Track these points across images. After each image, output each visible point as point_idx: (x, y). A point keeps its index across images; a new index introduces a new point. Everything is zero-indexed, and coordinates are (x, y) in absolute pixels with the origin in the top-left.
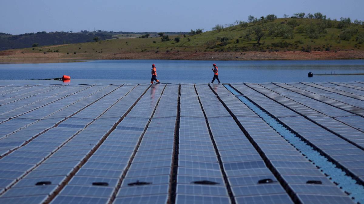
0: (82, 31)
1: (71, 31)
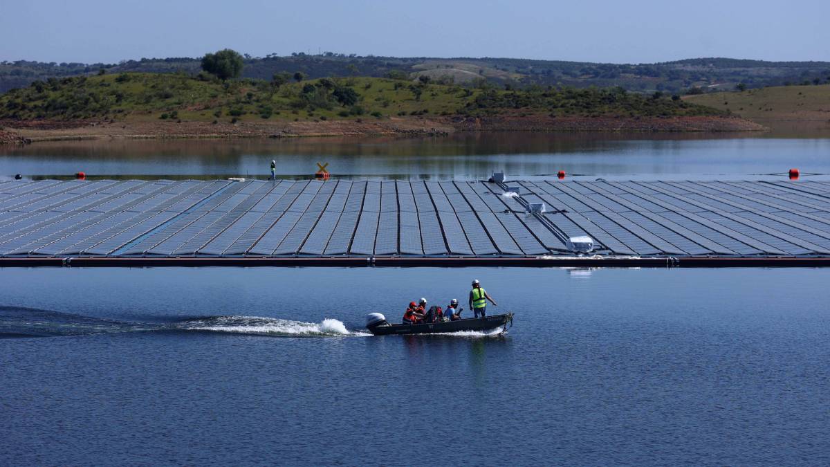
0: (294, 54)
1: (273, 54)
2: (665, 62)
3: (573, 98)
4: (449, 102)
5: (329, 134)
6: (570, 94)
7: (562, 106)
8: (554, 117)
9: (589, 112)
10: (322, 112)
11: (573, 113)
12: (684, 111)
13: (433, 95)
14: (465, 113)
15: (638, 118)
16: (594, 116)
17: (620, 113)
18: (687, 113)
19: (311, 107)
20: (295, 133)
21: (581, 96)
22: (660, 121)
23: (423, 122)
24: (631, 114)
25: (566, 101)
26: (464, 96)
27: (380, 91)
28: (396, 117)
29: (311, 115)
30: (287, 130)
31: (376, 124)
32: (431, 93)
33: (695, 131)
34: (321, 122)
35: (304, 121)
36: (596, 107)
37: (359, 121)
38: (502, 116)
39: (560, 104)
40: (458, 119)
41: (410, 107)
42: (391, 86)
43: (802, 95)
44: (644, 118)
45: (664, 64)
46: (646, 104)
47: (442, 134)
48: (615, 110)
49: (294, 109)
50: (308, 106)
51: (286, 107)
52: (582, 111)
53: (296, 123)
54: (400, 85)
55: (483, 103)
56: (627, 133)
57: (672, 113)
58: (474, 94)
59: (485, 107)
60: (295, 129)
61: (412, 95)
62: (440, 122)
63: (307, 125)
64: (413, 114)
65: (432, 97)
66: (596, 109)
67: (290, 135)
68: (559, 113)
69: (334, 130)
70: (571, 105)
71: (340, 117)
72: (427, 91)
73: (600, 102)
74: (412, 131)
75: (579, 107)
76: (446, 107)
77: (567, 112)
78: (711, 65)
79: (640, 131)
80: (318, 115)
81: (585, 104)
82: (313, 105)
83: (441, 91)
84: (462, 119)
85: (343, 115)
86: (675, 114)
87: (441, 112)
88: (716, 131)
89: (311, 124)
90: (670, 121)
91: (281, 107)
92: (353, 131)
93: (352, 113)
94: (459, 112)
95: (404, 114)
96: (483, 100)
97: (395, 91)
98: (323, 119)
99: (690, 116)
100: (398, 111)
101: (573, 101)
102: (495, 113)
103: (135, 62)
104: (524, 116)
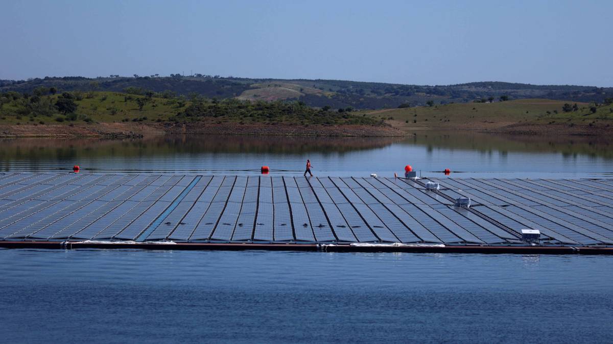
2: (455, 84)
3: (261, 109)
4: (165, 112)
5: (44, 135)
6: (259, 107)
7: (251, 116)
8: (243, 124)
9: (270, 120)
10: (42, 118)
11: (258, 121)
12: (344, 120)
13: (153, 106)
14: (175, 120)
15: (307, 126)
16: (273, 124)
17: (294, 122)
18: (346, 122)
19: (34, 113)
20: (14, 134)
21: (267, 108)
22: (323, 128)
23: (141, 128)
24: (302, 122)
25: (255, 112)
26: (178, 107)
27: (113, 103)
28: (120, 123)
29: (32, 120)
30: (7, 132)
31: (84, 128)
32: (151, 104)
33: (349, 136)
34: (40, 126)
35: (25, 124)
36: (277, 117)
37: (71, 125)
38: (203, 123)
39: (249, 115)
40: (169, 125)
41: (133, 115)
42: (123, 99)
43: (475, 110)
44: (312, 125)
45: (454, 86)
46: (316, 115)
47: (138, 137)
48: (291, 120)
49: (19, 115)
50: (32, 113)
51: (13, 114)
52: (265, 120)
53: (18, 126)
54: (130, 98)
55: (190, 112)
56: (296, 137)
57: (334, 122)
58: (186, 106)
59: (191, 116)
60: (15, 130)
61: (137, 106)
62: (155, 127)
63: (27, 128)
64: (135, 120)
65: (152, 108)
66: (276, 118)
67: (9, 136)
68: (247, 121)
69: (49, 132)
70: (258, 115)
71: (56, 122)
72: (150, 103)
73: (280, 113)
74: (113, 134)
75: (264, 117)
76: (162, 115)
77: (253, 120)
78: (490, 87)
79: (307, 136)
80: (38, 120)
81: (268, 115)
82: (35, 113)
83: (161, 103)
84: (172, 125)
85: (60, 120)
86: (336, 123)
87: (157, 119)
88: (365, 136)
89: (31, 127)
90: (332, 128)
91: (8, 114)
92: (65, 133)
93: (67, 119)
94: (170, 120)
95: (127, 120)
96: (192, 110)
97: (125, 103)
98: (42, 123)
99: (348, 125)
100: (123, 118)
101: (260, 112)
102: (198, 121)
103: (40, 79)
104: (220, 123)
